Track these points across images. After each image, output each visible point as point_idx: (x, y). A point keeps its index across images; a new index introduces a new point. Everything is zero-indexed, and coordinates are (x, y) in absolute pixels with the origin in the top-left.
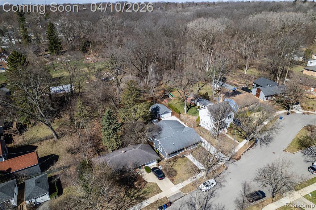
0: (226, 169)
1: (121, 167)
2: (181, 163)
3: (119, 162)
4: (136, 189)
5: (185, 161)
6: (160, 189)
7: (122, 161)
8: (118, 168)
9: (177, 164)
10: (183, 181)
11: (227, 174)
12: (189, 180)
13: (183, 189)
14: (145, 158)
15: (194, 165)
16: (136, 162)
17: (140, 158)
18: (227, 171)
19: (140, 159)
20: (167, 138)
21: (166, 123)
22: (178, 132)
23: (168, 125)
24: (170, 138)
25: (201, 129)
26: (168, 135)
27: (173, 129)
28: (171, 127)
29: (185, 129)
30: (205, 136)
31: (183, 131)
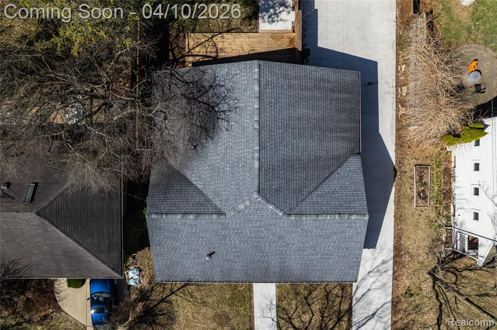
2: (210, 300)
5: (232, 298)
9: (197, 295)
17: (36, 251)
20: (192, 217)
21: (257, 106)
22: (271, 207)
23: (256, 126)
24: (208, 222)
25: (438, 166)
26: (217, 194)
27: (256, 179)
28: (257, 155)
29: (325, 188)
30: (410, 221)
31: (305, 206)
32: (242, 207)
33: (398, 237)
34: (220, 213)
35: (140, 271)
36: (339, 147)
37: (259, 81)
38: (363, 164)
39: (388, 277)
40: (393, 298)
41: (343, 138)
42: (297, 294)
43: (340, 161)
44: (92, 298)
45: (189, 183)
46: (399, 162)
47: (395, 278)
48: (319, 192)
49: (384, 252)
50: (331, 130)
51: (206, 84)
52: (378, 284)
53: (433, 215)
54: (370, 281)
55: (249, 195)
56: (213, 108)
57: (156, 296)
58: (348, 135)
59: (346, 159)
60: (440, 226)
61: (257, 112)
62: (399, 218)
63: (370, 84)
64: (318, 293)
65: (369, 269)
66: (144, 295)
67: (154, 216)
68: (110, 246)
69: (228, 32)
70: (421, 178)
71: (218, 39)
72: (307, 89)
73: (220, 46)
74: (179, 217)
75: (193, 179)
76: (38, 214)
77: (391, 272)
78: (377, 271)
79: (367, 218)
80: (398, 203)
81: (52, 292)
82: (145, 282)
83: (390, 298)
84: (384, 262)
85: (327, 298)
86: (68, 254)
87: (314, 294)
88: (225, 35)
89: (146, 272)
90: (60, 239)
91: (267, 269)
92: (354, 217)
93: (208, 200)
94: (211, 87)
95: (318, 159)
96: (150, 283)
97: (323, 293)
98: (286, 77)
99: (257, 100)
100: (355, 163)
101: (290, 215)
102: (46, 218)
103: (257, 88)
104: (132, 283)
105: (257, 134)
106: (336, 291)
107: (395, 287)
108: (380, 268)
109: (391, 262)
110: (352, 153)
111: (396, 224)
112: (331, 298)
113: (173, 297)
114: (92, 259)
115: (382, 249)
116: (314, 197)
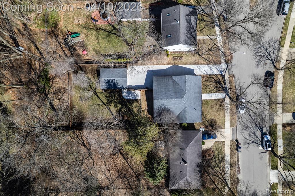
0: (234, 78)
1: (198, 169)
2: (207, 110)
3: (193, 170)
4: (212, 159)
5: (207, 105)
6: (222, 142)
7: (193, 167)
8: (197, 172)
9: (206, 113)
10: (225, 119)
11: (238, 80)
12: (226, 114)
13: (232, 125)
14: (198, 145)
15: (215, 100)
16: (198, 155)
17: (195, 149)
18: (236, 78)
19: (197, 150)
20: (187, 113)
21: (163, 100)
22: (184, 96)
23: (167, 100)
24: (188, 110)
25: (173, 55)
26: (182, 108)
27: (179, 100)
28: (174, 100)
29: (180, 84)
30: (187, 61)
31: (184, 89)
32: (184, 103)
33: (191, 64)
34: (186, 107)
35: (200, 128)
36: (171, 81)
37: (158, 99)
38: (174, 76)
39: (201, 66)
40: (207, 64)
41: (168, 80)
42: (205, 88)
43: (174, 81)
44: (207, 139)
45: (179, 114)
46: (172, 64)
47: (201, 64)
48: (181, 86)
49: (195, 67)
50: (167, 83)
51: (158, 111)
52: (203, 68)
53: (185, 55)
54: (202, 70)
55: (182, 101)
56: (163, 109)
57: (207, 124)
58: (168, 79)
59: (173, 79)
60: (188, 54)
61: (164, 100)
62: (186, 64)
63: (153, 72)
64: (205, 83)
65: (199, 71)
66: (207, 127)
67: (187, 121)
68: (194, 133)
69: (141, 107)
70: (176, 59)
71: (143, 109)
72: (158, 89)
73: (145, 109)
74: (187, 116)
75: (178, 113)
76: (187, 147)
77: (200, 65)
78: (199, 69)
79: (186, 76)
80: (182, 64)
81: (206, 150)
82: (203, 127)
83: (207, 65)
84: (197, 67)
85: (207, 81)
86: (196, 142)
87: (205, 84)
88: (142, 107)
89: (201, 126)
90: (192, 143)
91: (198, 97)
92: (186, 78)
93: (183, 110)
94: (158, 110)
95: (173, 86)
96: (203, 125)
97: (205, 82)
98: (156, 94)
99: (162, 100)
100: (174, 77)
101: (186, 92)
102: (188, 146)
103: (159, 100)
104: (203, 130)
105: (169, 100)
106: (205, 78)
107: (203, 64)
108: (199, 68)
109: (197, 65)
110: (172, 78)
111: (188, 64)
112: (206, 80)
113: (207, 119)
114: (197, 137)
115: (194, 68)
116: (182, 87)
